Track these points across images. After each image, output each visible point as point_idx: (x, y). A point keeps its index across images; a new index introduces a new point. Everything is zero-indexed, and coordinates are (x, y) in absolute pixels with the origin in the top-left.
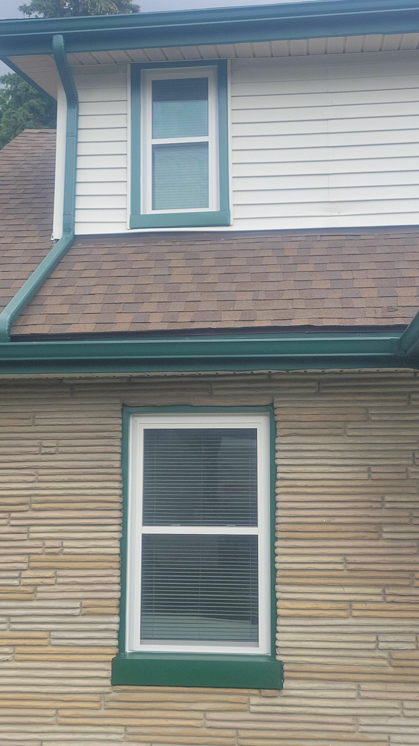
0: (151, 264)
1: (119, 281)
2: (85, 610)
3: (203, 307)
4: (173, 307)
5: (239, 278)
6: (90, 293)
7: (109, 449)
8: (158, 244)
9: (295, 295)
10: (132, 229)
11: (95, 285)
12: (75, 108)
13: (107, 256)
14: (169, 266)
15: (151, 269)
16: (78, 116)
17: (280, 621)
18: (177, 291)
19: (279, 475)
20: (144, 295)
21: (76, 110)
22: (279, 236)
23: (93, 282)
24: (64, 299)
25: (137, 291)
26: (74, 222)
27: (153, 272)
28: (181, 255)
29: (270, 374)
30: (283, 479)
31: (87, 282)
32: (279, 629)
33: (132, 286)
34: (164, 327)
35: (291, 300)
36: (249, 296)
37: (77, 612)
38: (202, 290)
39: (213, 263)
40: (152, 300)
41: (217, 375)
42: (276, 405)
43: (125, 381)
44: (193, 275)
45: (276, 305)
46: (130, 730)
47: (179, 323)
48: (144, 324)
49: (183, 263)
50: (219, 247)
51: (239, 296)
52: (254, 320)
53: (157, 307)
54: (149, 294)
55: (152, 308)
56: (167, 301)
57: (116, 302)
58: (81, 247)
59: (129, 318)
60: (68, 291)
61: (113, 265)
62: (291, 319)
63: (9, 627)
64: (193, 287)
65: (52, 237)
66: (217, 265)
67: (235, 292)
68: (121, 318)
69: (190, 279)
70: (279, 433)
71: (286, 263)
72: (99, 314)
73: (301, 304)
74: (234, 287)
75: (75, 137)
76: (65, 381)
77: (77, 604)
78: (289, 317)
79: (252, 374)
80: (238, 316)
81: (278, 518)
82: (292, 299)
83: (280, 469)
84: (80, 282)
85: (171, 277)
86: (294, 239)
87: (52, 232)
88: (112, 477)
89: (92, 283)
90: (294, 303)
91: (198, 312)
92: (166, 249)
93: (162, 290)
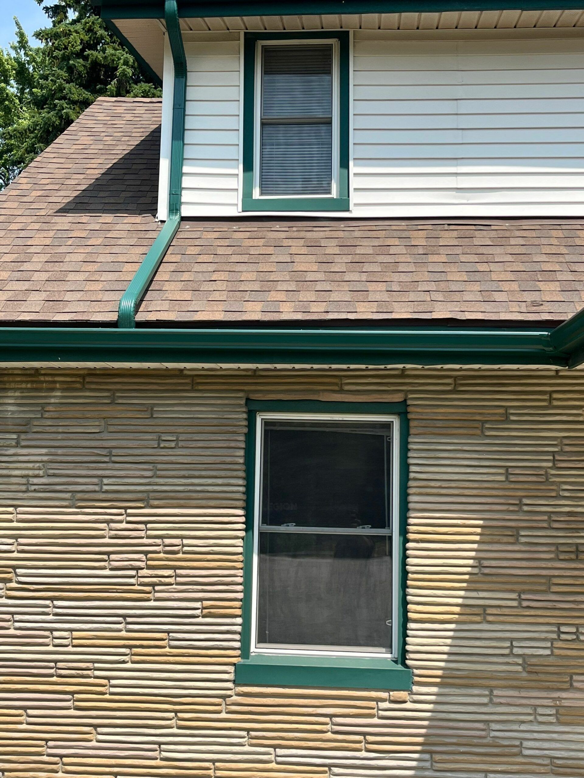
0: (270, 250)
1: (239, 268)
2: (206, 611)
3: (334, 296)
4: (302, 296)
5: (367, 267)
6: (211, 279)
7: (233, 444)
8: (272, 229)
9: (432, 286)
10: (243, 211)
11: (214, 271)
12: (183, 78)
13: (220, 240)
14: (290, 253)
15: (271, 256)
16: (186, 86)
17: (411, 625)
18: (304, 280)
19: (412, 475)
20: (269, 283)
21: (184, 79)
22: (403, 224)
23: (211, 267)
24: (184, 285)
25: (261, 279)
26: (181, 203)
27: (273, 259)
28: (302, 242)
29: (404, 369)
30: (415, 479)
31: (204, 268)
32: (409, 632)
33: (255, 274)
34: (299, 317)
35: (428, 292)
36: (382, 287)
37: (198, 612)
38: (331, 279)
39: (337, 250)
40: (279, 288)
41: (349, 370)
42: (409, 402)
43: (249, 373)
44: (317, 264)
45: (412, 296)
46: (253, 734)
47: (312, 313)
48: (276, 313)
49: (304, 250)
50: (341, 234)
51: (371, 287)
52: (392, 312)
53: (286, 296)
54: (275, 282)
55: (282, 296)
56: (295, 290)
57: (239, 290)
58: (188, 230)
59: (259, 307)
60: (186, 276)
61: (229, 251)
62: (432, 312)
63: (125, 627)
64: (320, 276)
65: (157, 218)
66: (341, 253)
67: (366, 282)
68: (249, 306)
69: (315, 267)
70: (412, 431)
71: (416, 253)
72: (225, 302)
73: (439, 297)
74: (364, 277)
75: (183, 109)
76: (186, 372)
77: (198, 605)
78: (429, 310)
79: (386, 369)
80: (374, 307)
81: (410, 519)
82: (429, 291)
83: (412, 468)
84: (197, 268)
85: (295, 264)
86: (420, 227)
87: (157, 212)
88: (235, 473)
89: (210, 269)
90: (431, 295)
91: (331, 302)
92: (283, 235)
93: (288, 278)
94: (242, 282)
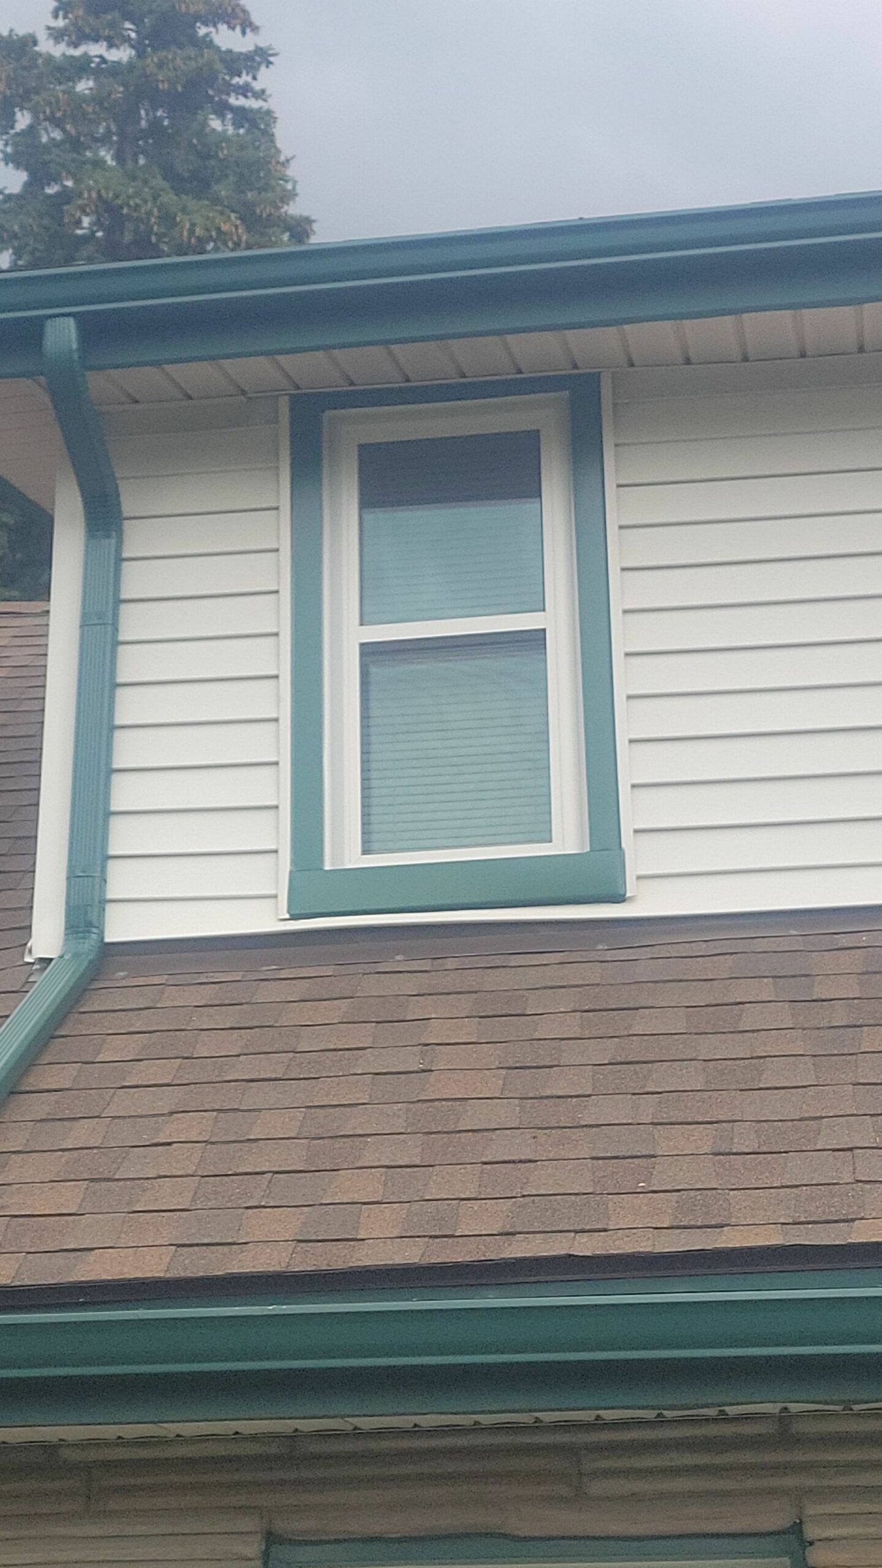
0: (362, 1035)
1: (254, 1097)
3: (542, 1180)
4: (438, 1183)
5: (662, 1078)
6: (157, 1141)
8: (382, 968)
9: (864, 1133)
10: (294, 917)
11: (171, 1113)
12: (108, 537)
13: (211, 1010)
14: (423, 1041)
15: (360, 1052)
16: (120, 560)
18: (451, 1128)
20: (338, 1144)
21: (113, 541)
22: (795, 933)
23: (165, 1100)
24: (67, 1163)
25: (315, 1132)
26: (104, 902)
27: (369, 1062)
28: (465, 1004)
29: (785, 1418)
31: (144, 1103)
33: (299, 1114)
34: (411, 1254)
35: (849, 1153)
36: (703, 1139)
38: (538, 1122)
39: (572, 1026)
40: (368, 1159)
41: (599, 1425)
42: (811, 1531)
43: (273, 1449)
44: (504, 1072)
45: (796, 1169)
47: (460, 1239)
48: (340, 1245)
49: (468, 1031)
50: (593, 974)
51: (667, 1141)
52: (722, 1226)
53: (385, 1185)
54: (357, 1140)
55: (369, 1186)
56: (418, 1162)
57: (241, 1170)
58: (124, 983)
59: (287, 1225)
60: (81, 1134)
61: (233, 1043)
62: (853, 1220)
64: (505, 1113)
65: (30, 951)
66: (587, 1034)
67: (651, 1127)
68: (258, 1225)
69: (493, 1084)
71: (825, 1023)
72: (185, 1215)
74: (647, 1109)
75: (110, 628)
76: (65, 1453)
78: (844, 1214)
79: (724, 1418)
80: (666, 1210)
82: (851, 1149)
84: (123, 1103)
85: (432, 1077)
86: (845, 941)
87: (30, 937)
89: (163, 1106)
90: (859, 1163)
91: (527, 1200)
92: (409, 985)
93: (400, 1125)
94: (253, 1145)
